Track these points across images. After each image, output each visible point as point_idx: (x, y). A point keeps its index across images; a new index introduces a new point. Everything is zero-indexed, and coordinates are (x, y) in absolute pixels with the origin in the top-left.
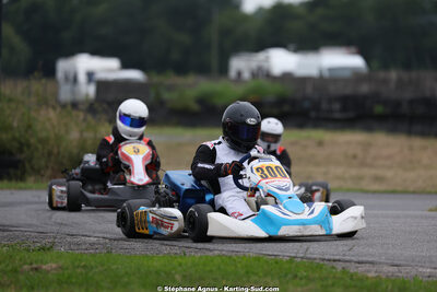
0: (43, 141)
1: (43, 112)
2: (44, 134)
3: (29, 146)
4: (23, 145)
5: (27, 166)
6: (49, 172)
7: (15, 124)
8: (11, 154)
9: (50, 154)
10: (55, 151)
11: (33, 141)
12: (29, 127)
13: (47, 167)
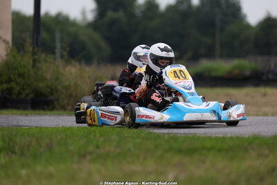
0: (67, 88)
1: (68, 68)
2: (66, 83)
3: (57, 90)
4: (53, 90)
5: (56, 103)
6: (69, 108)
7: (48, 77)
8: (45, 96)
9: (71, 96)
10: (74, 94)
11: (59, 87)
12: (58, 79)
13: (68, 104)
